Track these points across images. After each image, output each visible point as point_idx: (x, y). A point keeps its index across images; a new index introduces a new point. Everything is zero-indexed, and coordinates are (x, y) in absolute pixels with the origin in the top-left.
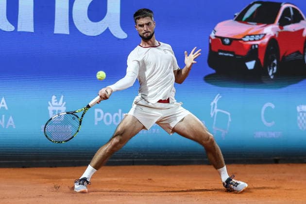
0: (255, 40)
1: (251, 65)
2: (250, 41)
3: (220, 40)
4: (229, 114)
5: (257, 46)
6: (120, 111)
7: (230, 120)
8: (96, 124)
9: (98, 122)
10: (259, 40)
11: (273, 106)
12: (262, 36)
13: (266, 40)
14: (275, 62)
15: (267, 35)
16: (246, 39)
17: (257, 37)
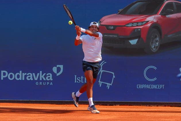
0: (137, 26)
1: (133, 42)
2: (132, 26)
3: (105, 27)
4: (113, 73)
5: (139, 30)
6: (21, 72)
7: (114, 77)
8: (2, 79)
9: (4, 78)
10: (142, 25)
11: (155, 68)
12: (144, 23)
13: (149, 25)
14: (158, 39)
15: (150, 22)
16: (130, 25)
17: (140, 24)
